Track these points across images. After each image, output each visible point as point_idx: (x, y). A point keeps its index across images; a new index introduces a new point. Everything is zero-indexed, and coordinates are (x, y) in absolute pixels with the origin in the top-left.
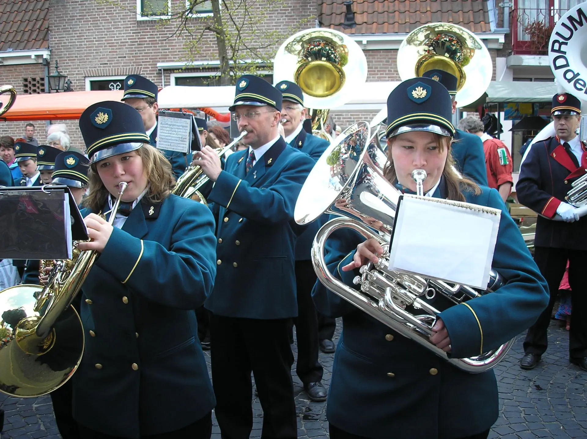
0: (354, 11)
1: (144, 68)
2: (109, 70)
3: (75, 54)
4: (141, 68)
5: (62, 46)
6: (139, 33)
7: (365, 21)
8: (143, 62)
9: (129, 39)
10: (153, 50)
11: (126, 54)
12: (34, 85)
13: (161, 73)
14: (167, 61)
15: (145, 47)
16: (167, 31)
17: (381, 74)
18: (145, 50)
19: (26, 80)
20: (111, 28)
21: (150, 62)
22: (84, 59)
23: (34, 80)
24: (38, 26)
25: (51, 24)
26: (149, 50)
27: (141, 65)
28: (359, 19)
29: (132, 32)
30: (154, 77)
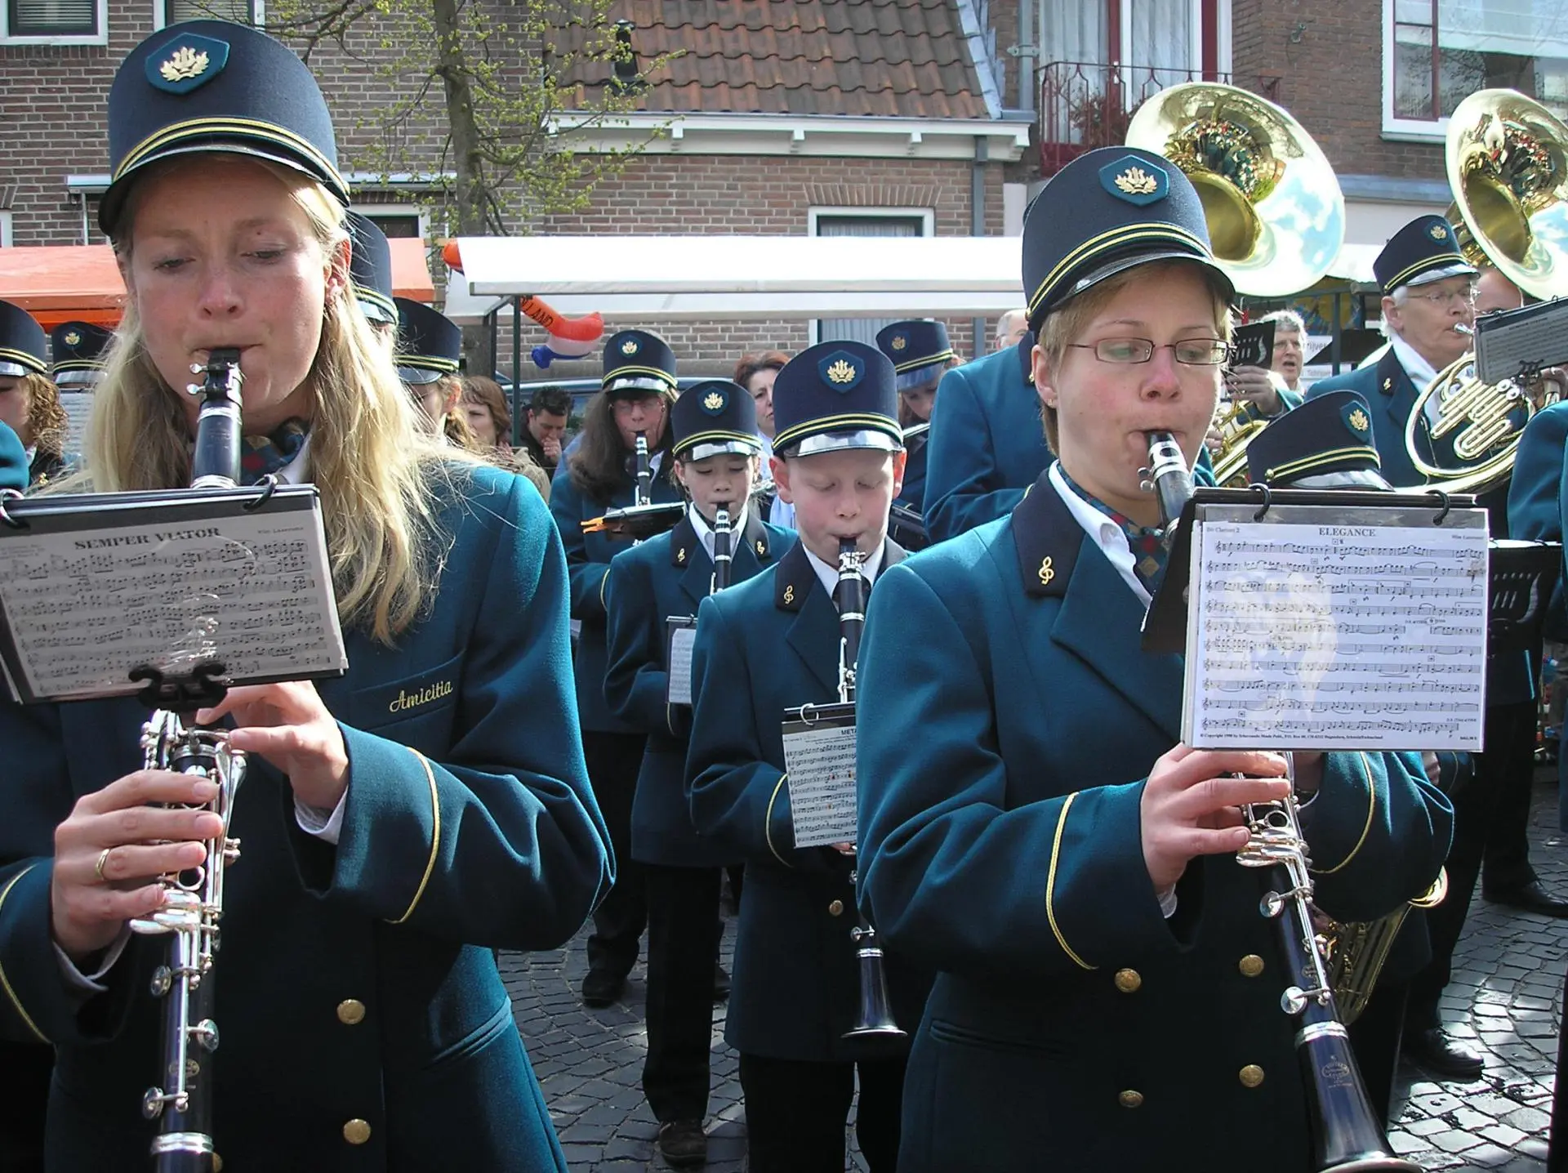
1: (20, 189)
4: (11, 189)
6: (6, 82)
7: (668, 76)
8: (17, 171)
10: (48, 135)
13: (79, 207)
14: (98, 171)
15: (23, 127)
16: (96, 81)
17: (715, 221)
18: (24, 136)
21: (39, 171)
26: (39, 135)
27: (13, 180)
28: (648, 69)
30: (54, 216)
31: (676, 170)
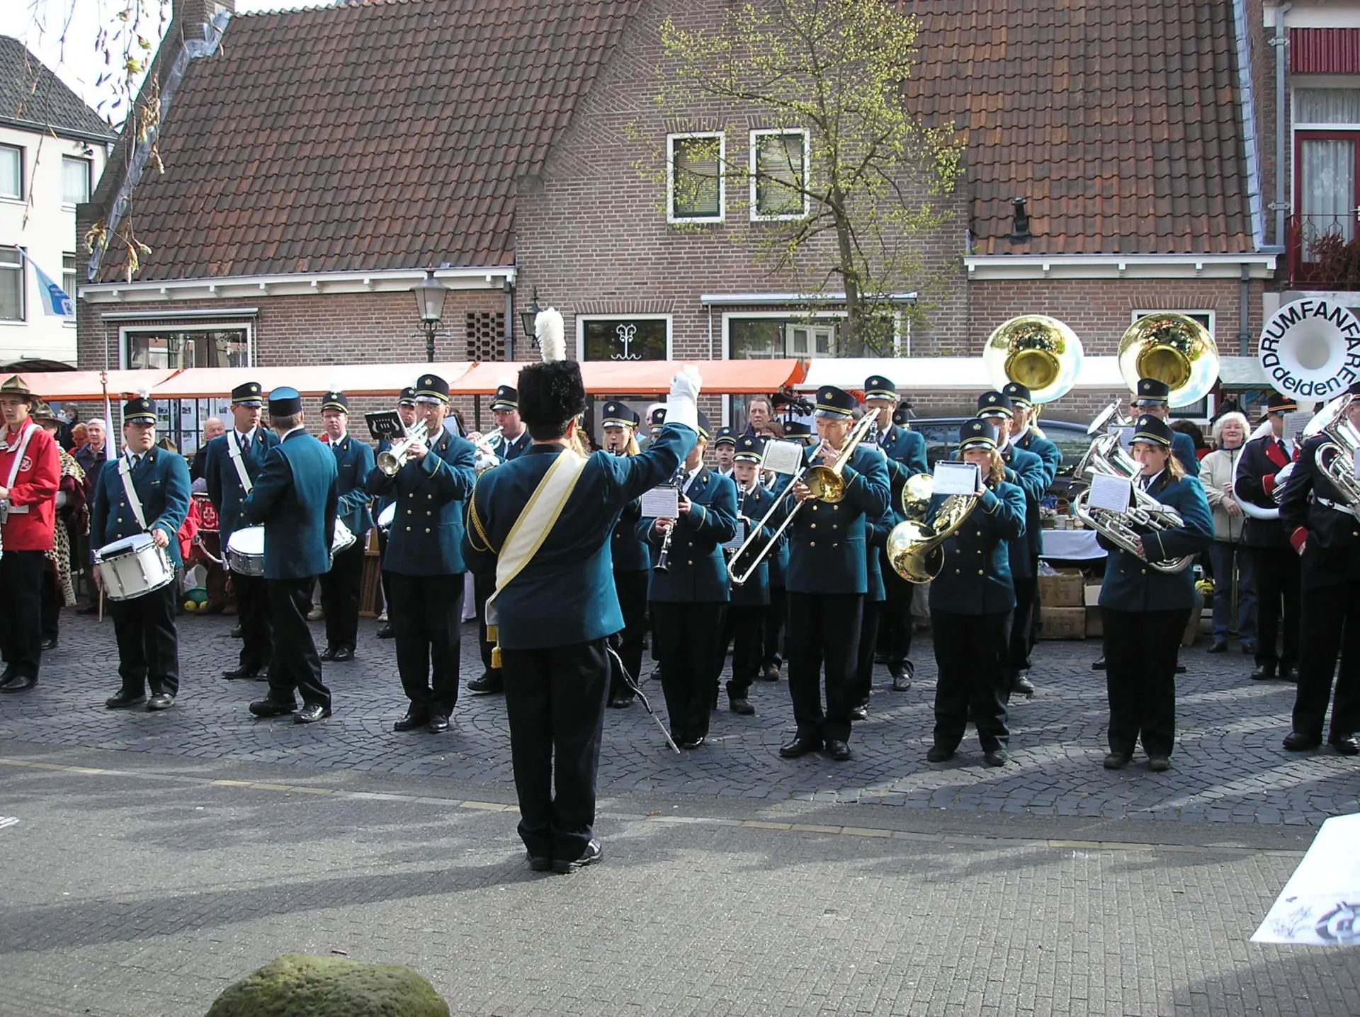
0: (1029, 214)
1: (678, 302)
2: (618, 303)
3: (560, 276)
4: (673, 302)
5: (537, 262)
6: (671, 244)
7: (1047, 231)
8: (676, 292)
9: (653, 254)
10: (693, 273)
11: (648, 278)
12: (486, 325)
13: (707, 311)
14: (718, 292)
15: (680, 268)
18: (680, 273)
19: (471, 316)
20: (623, 235)
21: (687, 292)
22: (575, 285)
23: (486, 316)
24: (491, 226)
25: (520, 225)
26: (688, 273)
27: (674, 297)
28: (1037, 227)
29: (658, 242)
30: (695, 317)
31: (1048, 288)
